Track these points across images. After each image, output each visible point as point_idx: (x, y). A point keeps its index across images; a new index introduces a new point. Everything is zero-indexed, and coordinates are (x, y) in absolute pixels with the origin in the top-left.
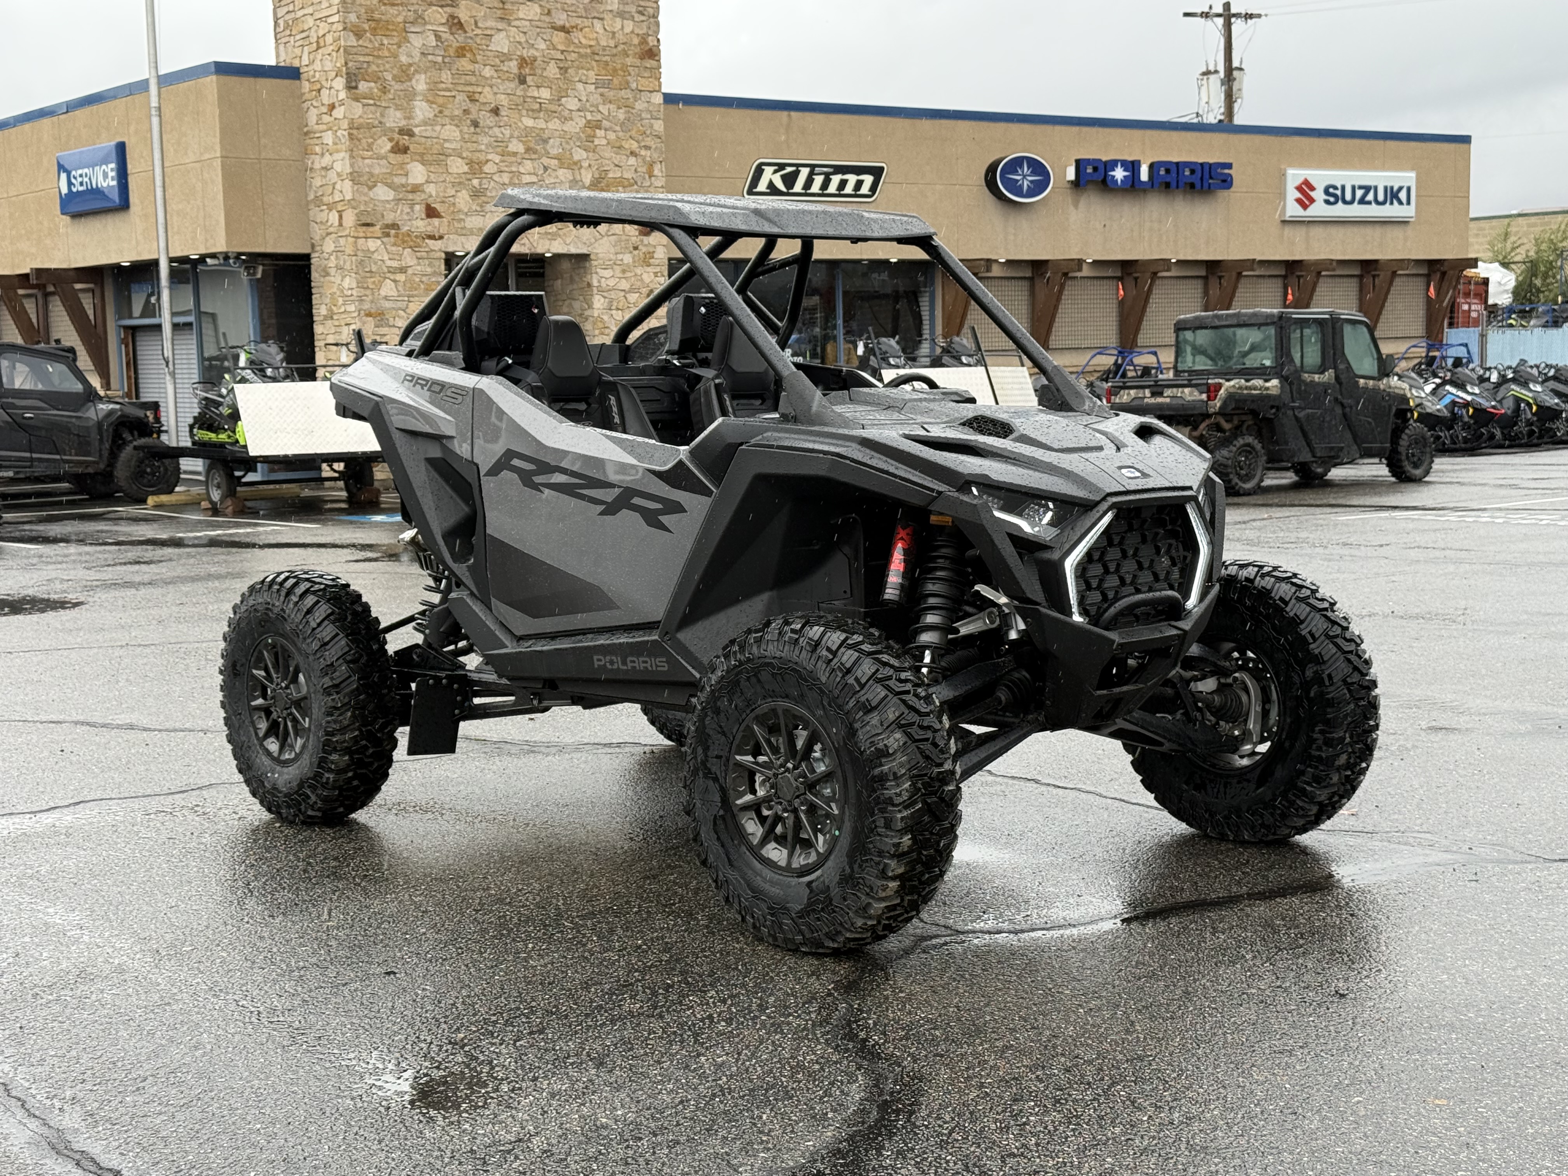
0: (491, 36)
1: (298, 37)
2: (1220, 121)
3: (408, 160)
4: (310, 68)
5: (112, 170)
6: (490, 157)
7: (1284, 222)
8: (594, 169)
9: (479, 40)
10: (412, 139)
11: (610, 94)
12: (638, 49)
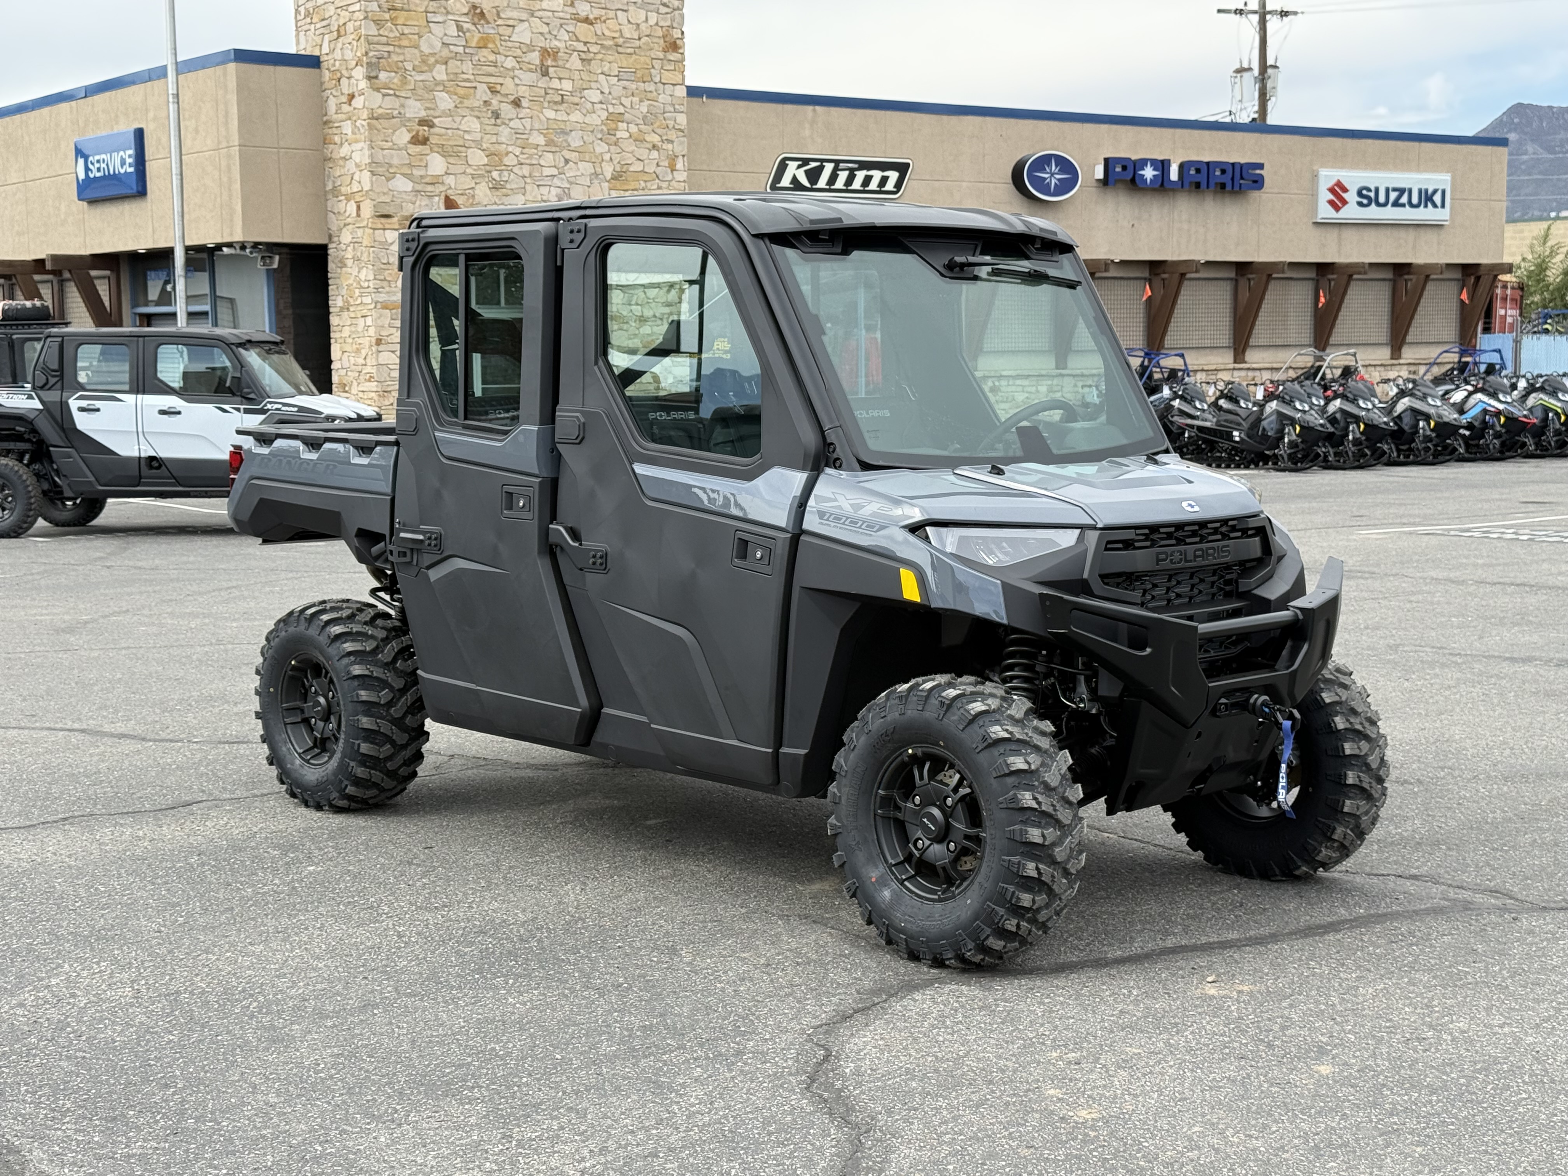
0: (513, 26)
1: (318, 26)
2: (1254, 120)
3: (428, 152)
4: (330, 57)
5: (130, 156)
6: (510, 149)
7: (1316, 224)
8: (615, 162)
9: (501, 30)
10: (432, 130)
11: (633, 86)
12: (662, 41)
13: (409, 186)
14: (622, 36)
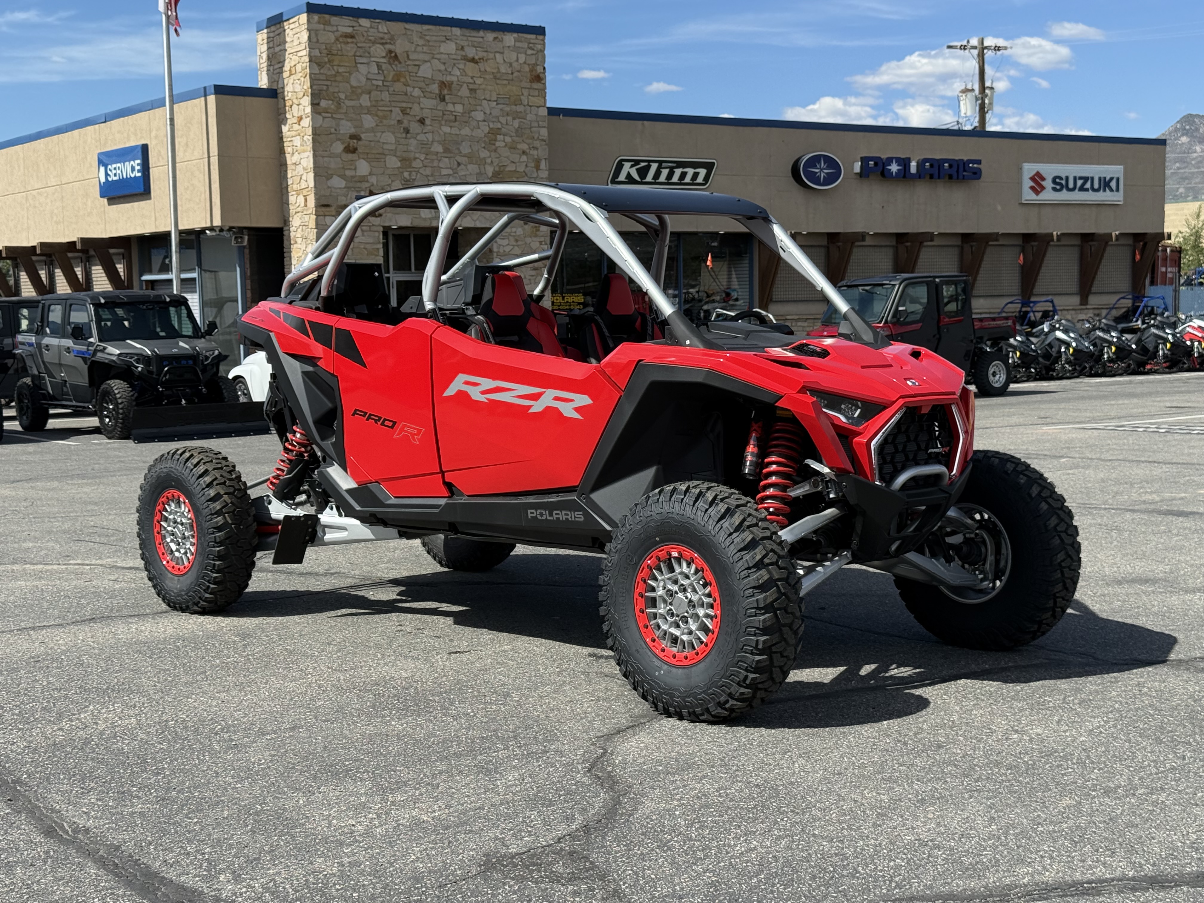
0: (419, 66)
1: (276, 67)
3: (356, 158)
4: (285, 90)
5: (138, 165)
6: (417, 155)
7: (1021, 205)
8: (495, 164)
9: (410, 69)
10: (360, 143)
11: (507, 109)
12: (529, 75)
13: (343, 184)
14: (499, 72)
